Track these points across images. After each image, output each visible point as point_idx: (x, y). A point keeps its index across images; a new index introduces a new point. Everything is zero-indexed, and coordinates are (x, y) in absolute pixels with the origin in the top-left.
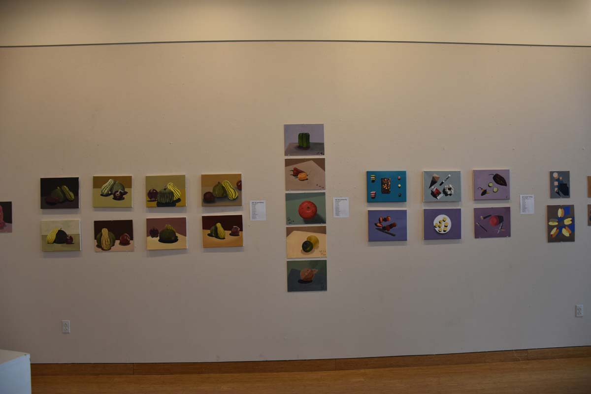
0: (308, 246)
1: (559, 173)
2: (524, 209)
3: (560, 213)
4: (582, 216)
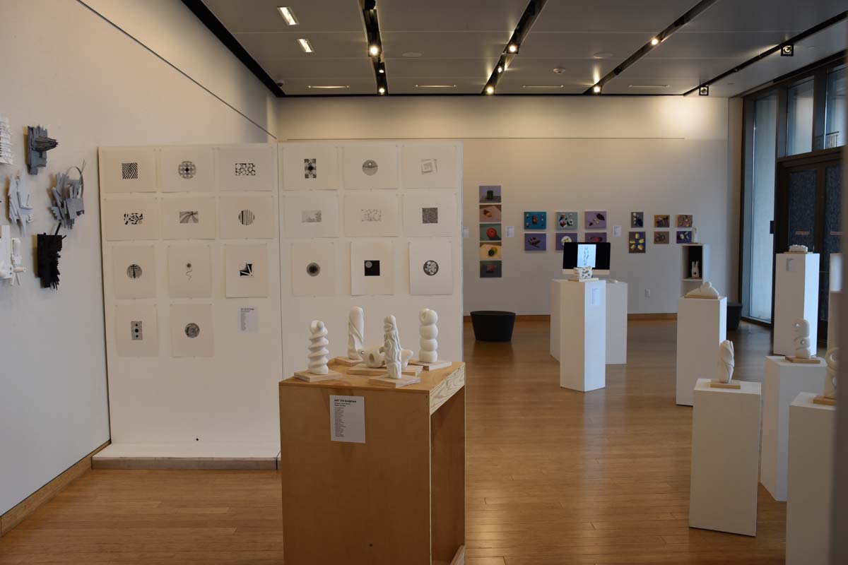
0: (491, 253)
1: (637, 213)
2: (615, 233)
3: (637, 236)
4: (650, 238)
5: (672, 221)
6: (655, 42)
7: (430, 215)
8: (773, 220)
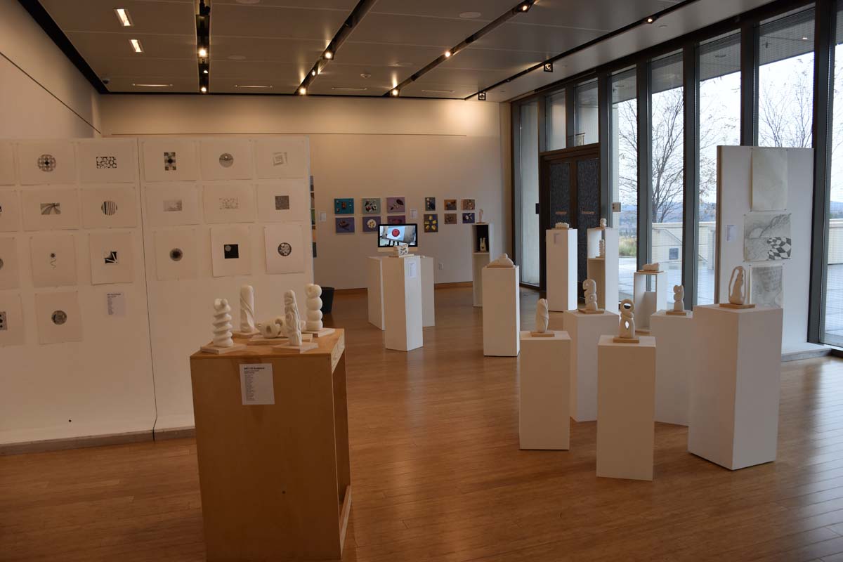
1: (430, 198)
2: (412, 216)
3: (430, 218)
4: (441, 219)
5: (459, 205)
6: (448, 54)
7: (282, 203)
8: (538, 202)
